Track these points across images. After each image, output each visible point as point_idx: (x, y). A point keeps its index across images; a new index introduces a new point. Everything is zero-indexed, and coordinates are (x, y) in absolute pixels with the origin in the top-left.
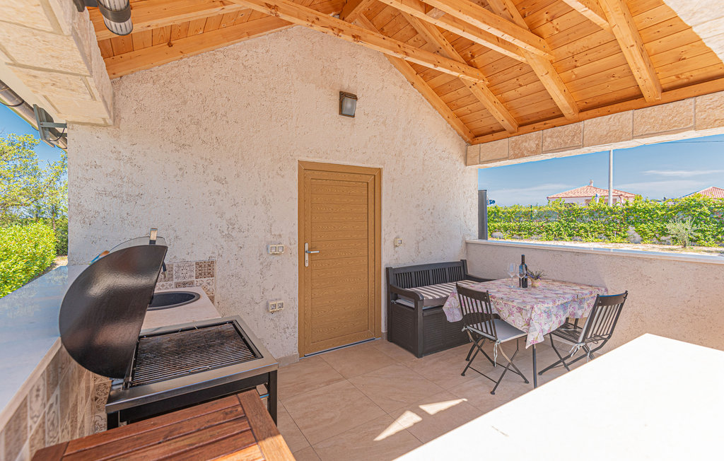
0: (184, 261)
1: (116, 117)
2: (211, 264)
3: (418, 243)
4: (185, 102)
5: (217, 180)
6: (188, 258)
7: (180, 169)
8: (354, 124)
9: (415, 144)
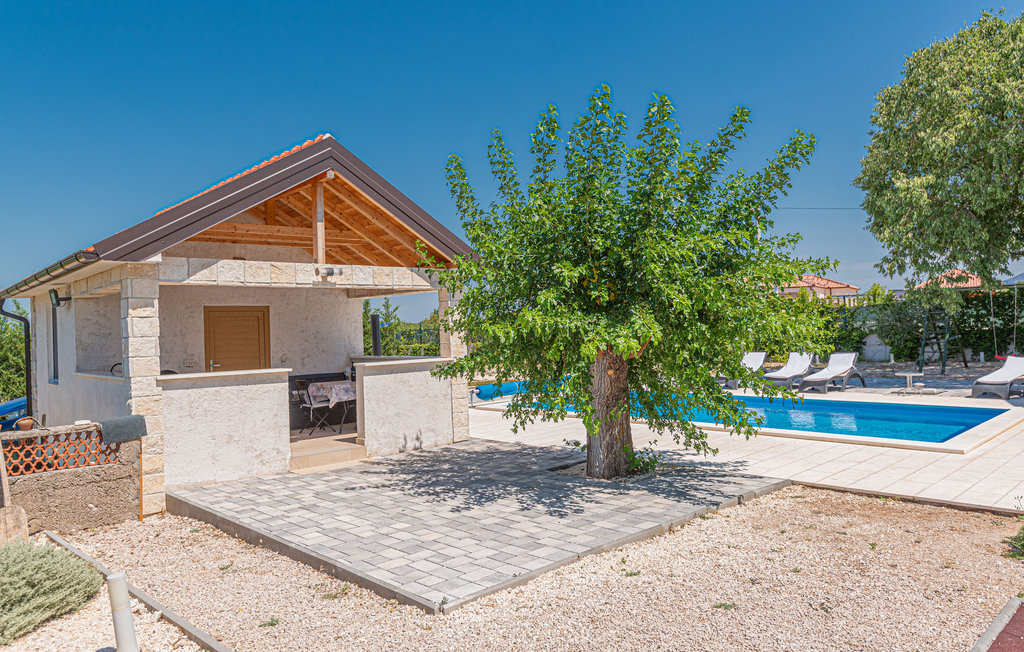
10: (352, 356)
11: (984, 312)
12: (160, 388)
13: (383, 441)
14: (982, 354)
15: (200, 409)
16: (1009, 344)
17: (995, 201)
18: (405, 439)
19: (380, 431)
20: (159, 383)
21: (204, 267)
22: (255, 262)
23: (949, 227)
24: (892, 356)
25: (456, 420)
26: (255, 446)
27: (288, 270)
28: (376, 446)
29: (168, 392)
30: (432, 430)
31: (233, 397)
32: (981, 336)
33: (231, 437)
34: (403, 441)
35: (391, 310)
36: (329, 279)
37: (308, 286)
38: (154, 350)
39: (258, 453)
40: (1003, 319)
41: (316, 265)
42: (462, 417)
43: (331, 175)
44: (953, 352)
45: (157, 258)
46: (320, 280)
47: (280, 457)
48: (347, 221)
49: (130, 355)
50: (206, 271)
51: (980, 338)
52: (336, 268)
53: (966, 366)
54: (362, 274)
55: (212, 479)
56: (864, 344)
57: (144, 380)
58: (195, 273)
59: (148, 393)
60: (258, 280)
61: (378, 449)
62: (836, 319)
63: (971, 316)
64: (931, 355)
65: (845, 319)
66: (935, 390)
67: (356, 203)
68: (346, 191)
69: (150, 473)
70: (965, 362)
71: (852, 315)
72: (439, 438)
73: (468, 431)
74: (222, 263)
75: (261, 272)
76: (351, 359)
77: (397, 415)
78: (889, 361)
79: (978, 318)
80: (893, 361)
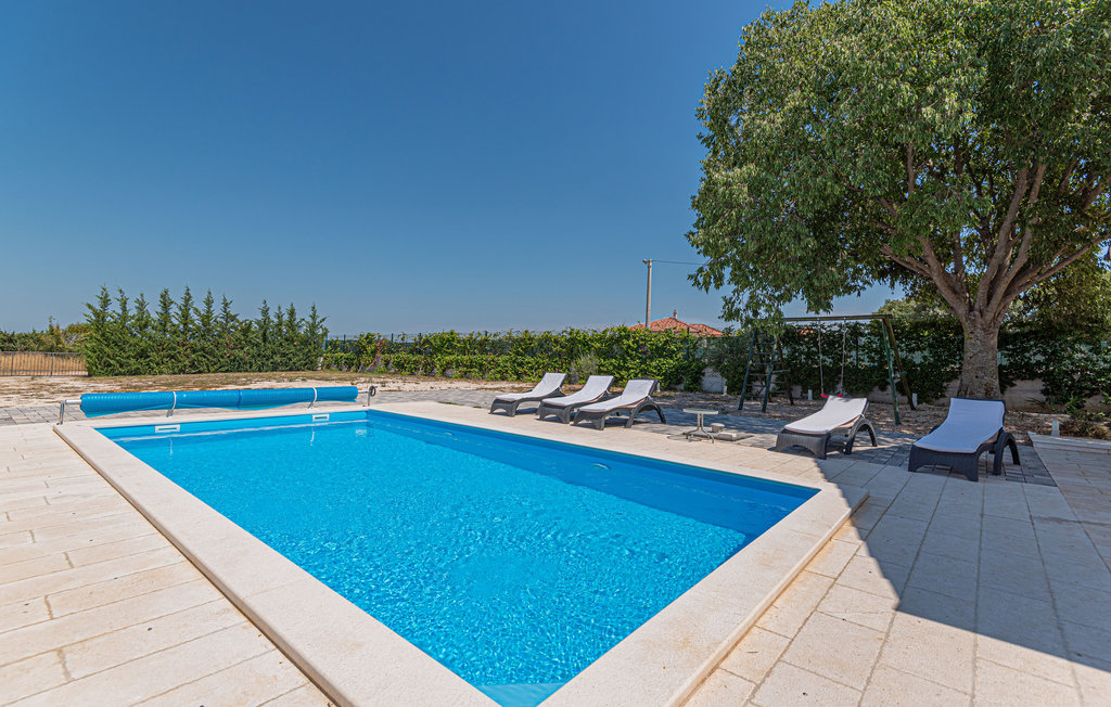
11: (814, 349)
14: (810, 392)
16: (838, 383)
17: (825, 199)
23: (771, 233)
24: (726, 388)
32: (811, 373)
35: (318, 320)
40: (833, 358)
44: (784, 389)
51: (809, 376)
53: (792, 403)
56: (703, 374)
62: (679, 349)
63: (802, 353)
64: (759, 389)
65: (688, 349)
66: (734, 434)
70: (792, 399)
71: (695, 346)
78: (722, 393)
79: (809, 355)
80: (725, 394)
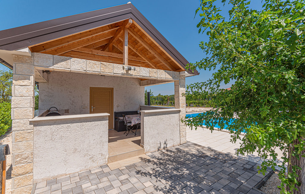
0: (62, 109)
1: (48, 80)
2: (68, 110)
3: (125, 106)
4: (63, 76)
5: (70, 92)
6: (63, 109)
7: (61, 90)
8: (105, 78)
9: (124, 81)
10: (141, 105)
12: (33, 125)
13: (152, 145)
15: (58, 136)
18: (160, 144)
19: (151, 141)
20: (31, 123)
21: (62, 61)
22: (92, 61)
25: (181, 135)
26: (89, 153)
27: (110, 67)
28: (149, 148)
29: (37, 127)
30: (172, 139)
31: (78, 129)
33: (76, 149)
34: (159, 145)
36: (129, 72)
37: (119, 75)
38: (29, 104)
39: (91, 156)
41: (123, 65)
42: (184, 133)
43: (131, 21)
45: (26, 50)
46: (125, 72)
47: (103, 158)
48: (139, 53)
49: (12, 107)
50: (64, 63)
52: (133, 68)
54: (144, 71)
55: (64, 172)
57: (22, 121)
58: (57, 63)
59: (24, 128)
60: (94, 70)
61: (150, 149)
67: (143, 42)
68: (138, 36)
69: (23, 175)
72: (175, 143)
73: (186, 139)
74: (73, 59)
75: (95, 66)
76: (141, 106)
77: (158, 134)
